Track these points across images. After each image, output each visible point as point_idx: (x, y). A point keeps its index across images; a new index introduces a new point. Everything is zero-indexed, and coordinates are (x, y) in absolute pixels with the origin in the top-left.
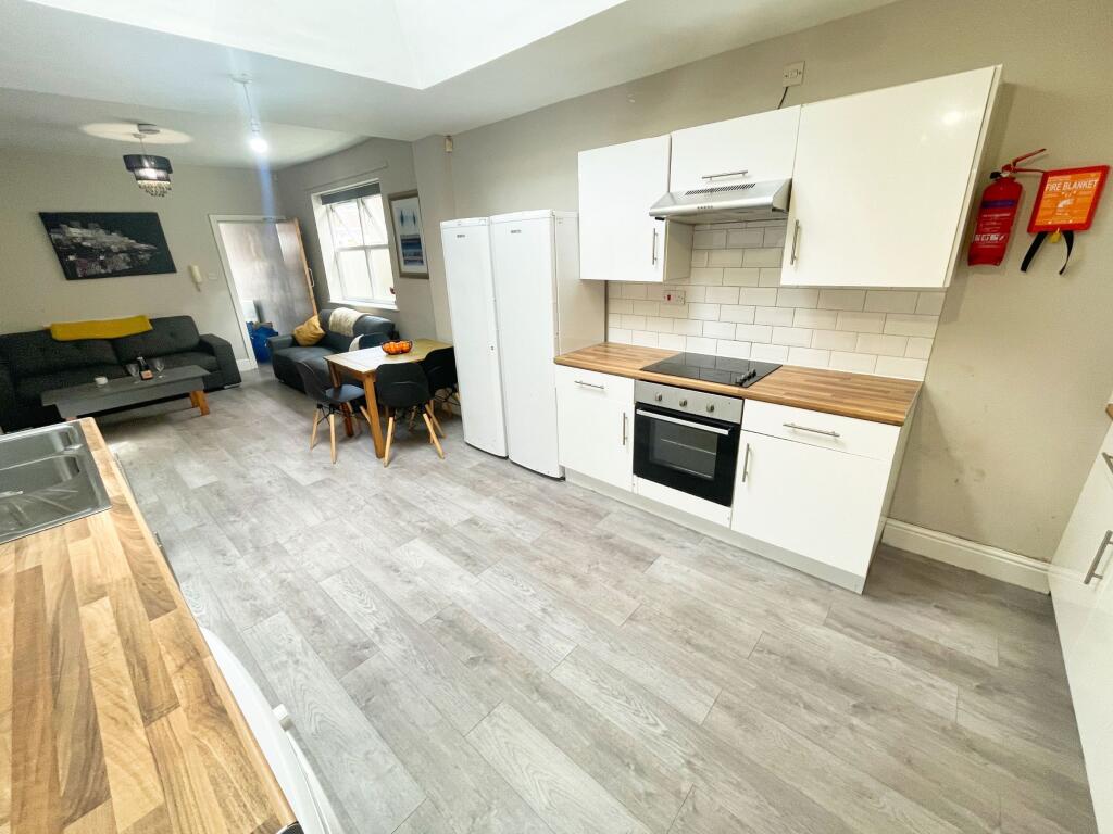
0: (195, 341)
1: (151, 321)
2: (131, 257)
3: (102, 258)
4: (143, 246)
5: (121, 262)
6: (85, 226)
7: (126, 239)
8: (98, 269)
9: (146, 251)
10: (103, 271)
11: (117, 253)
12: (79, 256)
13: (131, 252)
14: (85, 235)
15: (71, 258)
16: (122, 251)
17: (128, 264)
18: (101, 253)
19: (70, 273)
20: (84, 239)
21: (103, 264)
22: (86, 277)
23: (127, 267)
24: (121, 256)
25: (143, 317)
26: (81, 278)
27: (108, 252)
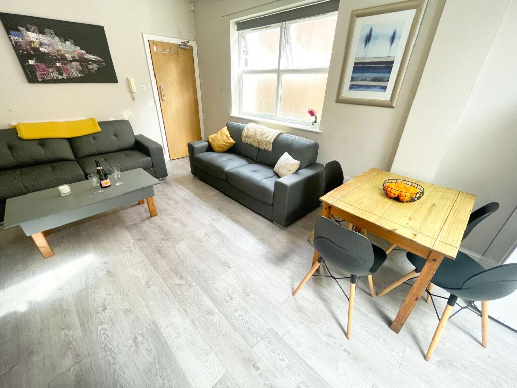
0: (132, 141)
1: (99, 123)
2: (81, 65)
3: (58, 64)
4: (92, 57)
5: (74, 69)
6: (41, 32)
7: (78, 48)
8: (55, 75)
9: (94, 61)
10: (60, 77)
11: (71, 61)
12: (38, 61)
13: (82, 61)
14: (42, 41)
15: (31, 62)
16: (74, 60)
17: (81, 72)
18: (57, 60)
19: (32, 77)
20: (41, 45)
21: (59, 71)
22: (45, 82)
23: (79, 75)
24: (74, 63)
25: (93, 120)
26: (40, 82)
27: (63, 59)
